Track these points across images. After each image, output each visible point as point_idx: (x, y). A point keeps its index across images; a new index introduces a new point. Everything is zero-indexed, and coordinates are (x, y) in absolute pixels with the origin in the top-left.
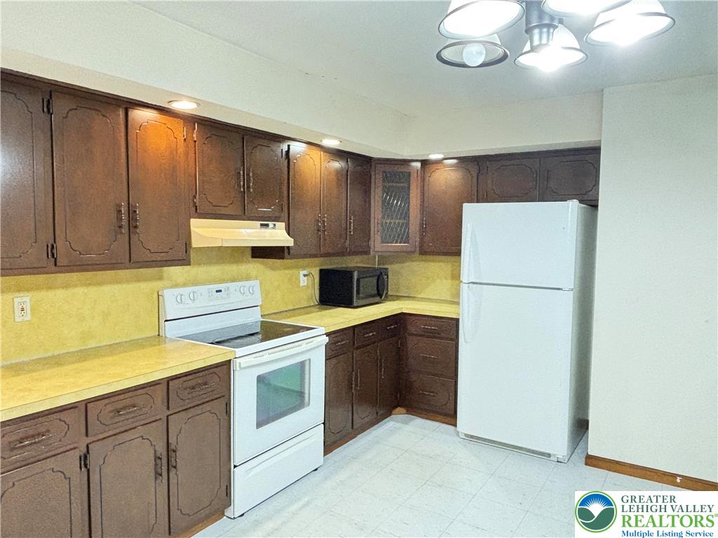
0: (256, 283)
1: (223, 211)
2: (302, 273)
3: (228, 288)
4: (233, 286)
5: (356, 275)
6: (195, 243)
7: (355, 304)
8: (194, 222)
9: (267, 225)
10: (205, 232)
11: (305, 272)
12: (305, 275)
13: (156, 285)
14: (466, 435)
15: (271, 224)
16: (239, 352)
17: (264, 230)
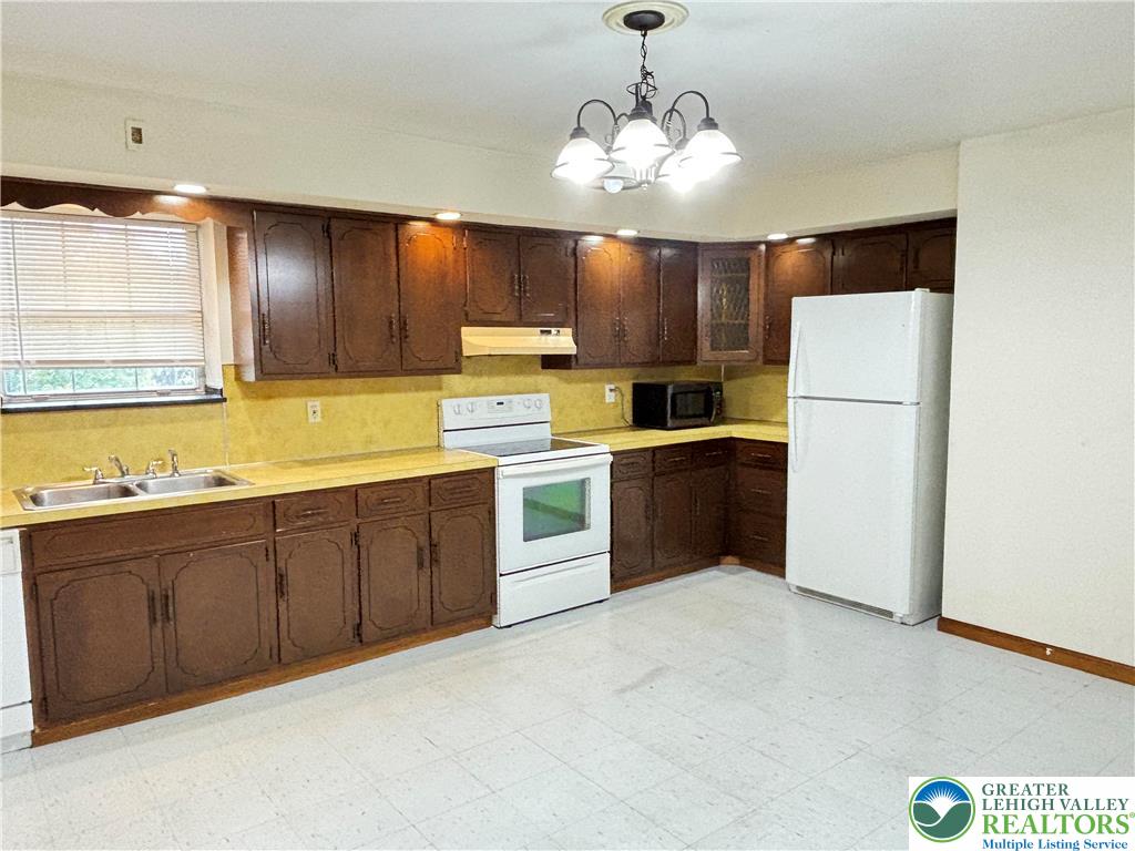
0: (545, 397)
1: (497, 318)
2: (608, 387)
3: (510, 402)
4: (516, 398)
5: (670, 391)
6: (466, 352)
7: (669, 425)
8: (464, 330)
9: (549, 332)
10: (477, 340)
11: (613, 387)
12: (611, 390)
13: (435, 394)
14: (798, 587)
15: (554, 330)
16: (503, 461)
17: (544, 337)
